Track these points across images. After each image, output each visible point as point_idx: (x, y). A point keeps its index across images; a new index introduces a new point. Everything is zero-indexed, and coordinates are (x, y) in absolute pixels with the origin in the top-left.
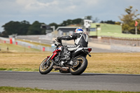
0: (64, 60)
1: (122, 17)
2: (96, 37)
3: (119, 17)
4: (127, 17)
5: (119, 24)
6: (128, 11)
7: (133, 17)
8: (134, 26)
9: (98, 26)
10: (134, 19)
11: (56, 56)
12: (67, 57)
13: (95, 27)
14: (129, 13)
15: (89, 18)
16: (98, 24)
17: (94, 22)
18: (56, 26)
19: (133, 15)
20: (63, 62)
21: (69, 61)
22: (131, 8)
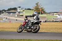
0: (29, 26)
1: (34, 7)
2: (23, 16)
3: (33, 7)
4: (36, 7)
5: (33, 10)
6: (37, 4)
7: (39, 7)
8: (39, 11)
9: (23, 11)
10: (40, 8)
11: (25, 24)
12: (30, 25)
13: (22, 11)
14: (37, 5)
15: (20, 7)
16: (23, 10)
17: (22, 9)
18: (5, 11)
19: (39, 6)
20: (28, 27)
21: (31, 27)
22: (38, 3)
